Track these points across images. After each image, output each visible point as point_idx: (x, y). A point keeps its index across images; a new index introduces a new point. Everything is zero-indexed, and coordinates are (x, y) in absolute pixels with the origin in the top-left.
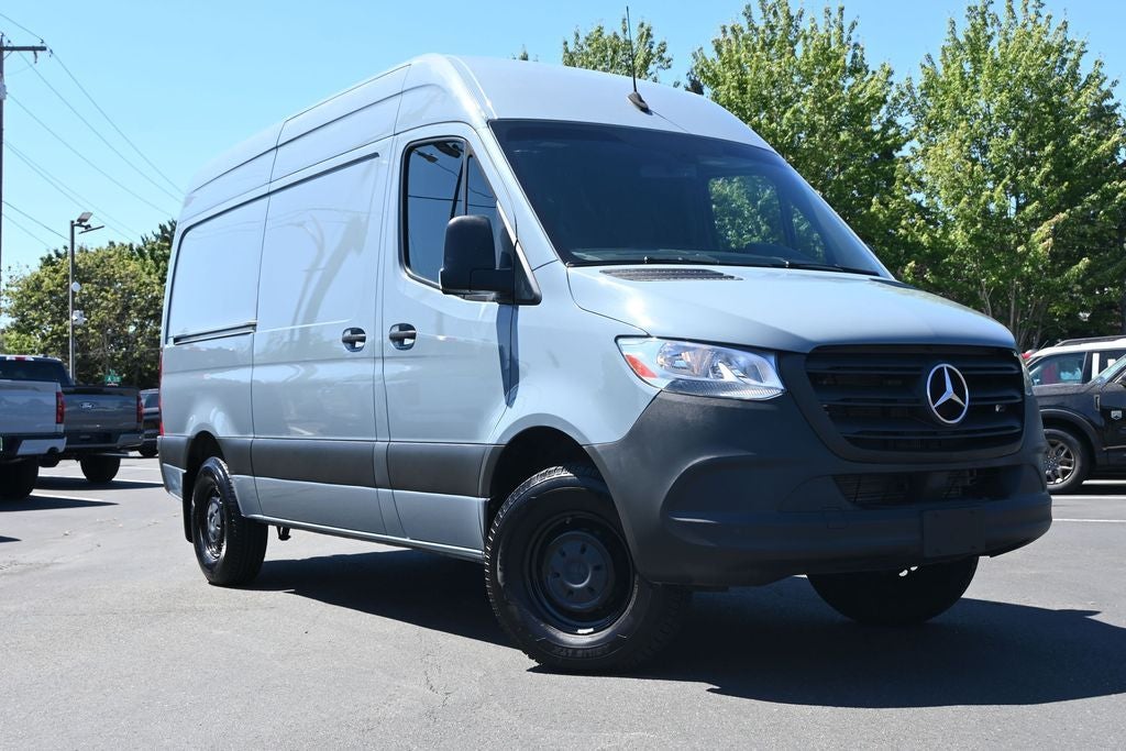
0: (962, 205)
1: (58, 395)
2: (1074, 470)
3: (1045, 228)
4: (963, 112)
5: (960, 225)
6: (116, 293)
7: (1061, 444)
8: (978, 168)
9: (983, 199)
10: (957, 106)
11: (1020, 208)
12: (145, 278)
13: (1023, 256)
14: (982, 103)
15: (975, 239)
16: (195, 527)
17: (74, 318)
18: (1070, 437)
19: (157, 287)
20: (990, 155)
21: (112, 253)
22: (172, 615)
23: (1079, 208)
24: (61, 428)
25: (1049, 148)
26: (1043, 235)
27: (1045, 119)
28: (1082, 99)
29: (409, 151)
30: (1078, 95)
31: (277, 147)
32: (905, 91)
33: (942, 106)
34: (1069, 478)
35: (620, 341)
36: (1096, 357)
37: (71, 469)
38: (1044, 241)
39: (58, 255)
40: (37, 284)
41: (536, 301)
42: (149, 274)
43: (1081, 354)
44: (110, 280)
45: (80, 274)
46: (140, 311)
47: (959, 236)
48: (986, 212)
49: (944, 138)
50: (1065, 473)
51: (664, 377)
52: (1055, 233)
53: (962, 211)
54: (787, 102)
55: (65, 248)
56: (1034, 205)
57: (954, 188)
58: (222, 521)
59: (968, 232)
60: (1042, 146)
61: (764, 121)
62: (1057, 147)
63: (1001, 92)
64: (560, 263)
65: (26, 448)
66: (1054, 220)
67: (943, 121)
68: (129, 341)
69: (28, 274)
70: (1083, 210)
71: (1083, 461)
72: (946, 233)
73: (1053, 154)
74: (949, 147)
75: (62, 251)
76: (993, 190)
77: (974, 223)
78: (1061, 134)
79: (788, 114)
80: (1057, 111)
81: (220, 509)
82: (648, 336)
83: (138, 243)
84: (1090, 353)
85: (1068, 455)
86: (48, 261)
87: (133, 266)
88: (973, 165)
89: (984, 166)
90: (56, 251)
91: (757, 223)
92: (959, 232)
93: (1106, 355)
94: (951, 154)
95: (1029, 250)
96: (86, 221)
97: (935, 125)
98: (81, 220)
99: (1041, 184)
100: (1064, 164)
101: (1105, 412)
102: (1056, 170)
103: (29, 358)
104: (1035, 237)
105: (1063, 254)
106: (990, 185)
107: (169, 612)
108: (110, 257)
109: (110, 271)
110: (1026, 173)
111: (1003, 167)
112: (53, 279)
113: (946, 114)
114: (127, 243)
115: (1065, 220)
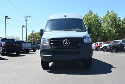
3: (114, 31)
11: (112, 29)
15: (108, 31)
18: (115, 48)
21: (36, 33)
23: (117, 29)
24: (31, 47)
32: (102, 19)
34: (115, 52)
37: (32, 51)
43: (117, 41)
44: (36, 35)
45: (33, 35)
46: (38, 38)
47: (106, 31)
48: (109, 29)
52: (115, 31)
53: (107, 29)
54: (91, 20)
57: (106, 27)
60: (114, 23)
65: (29, 49)
68: (37, 40)
69: (29, 35)
71: (117, 50)
74: (106, 24)
78: (116, 22)
80: (115, 20)
85: (115, 50)
86: (31, 34)
87: (38, 34)
89: (109, 25)
93: (119, 41)
96: (34, 31)
97: (104, 22)
99: (114, 27)
100: (116, 25)
101: (119, 46)
102: (115, 25)
105: (116, 33)
106: (109, 27)
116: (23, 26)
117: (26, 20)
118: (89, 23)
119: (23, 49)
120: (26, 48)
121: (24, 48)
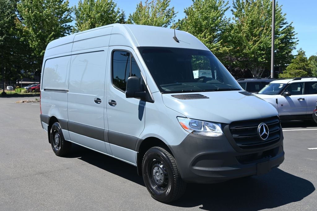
16: (51, 140)
29: (114, 52)
31: (73, 42)
35: (178, 117)
41: (152, 102)
51: (191, 129)
58: (59, 140)
64: (160, 92)
81: (59, 137)
82: (186, 117)
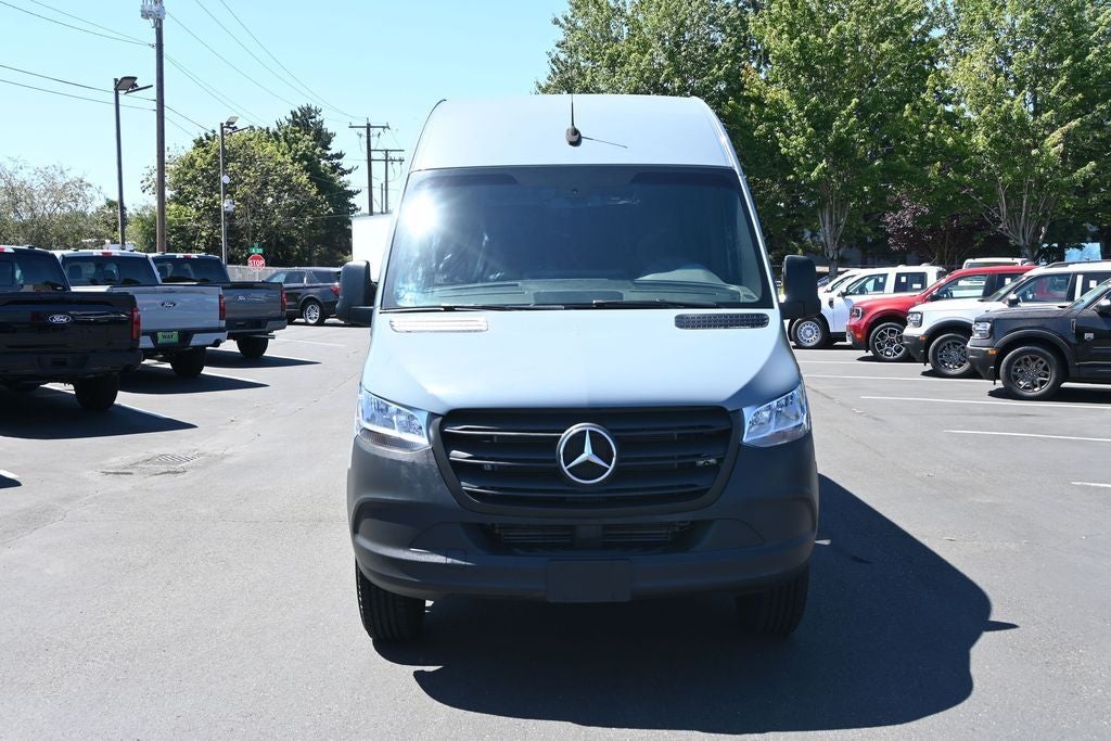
0: (984, 112)
1: (220, 297)
2: (1051, 381)
3: (1057, 135)
4: (990, 28)
5: (982, 129)
6: (256, 171)
7: (1040, 359)
8: (1001, 79)
9: (1004, 106)
10: (986, 20)
11: (1036, 113)
12: (280, 158)
13: (1037, 159)
14: (1008, 18)
15: (995, 142)
17: (225, 205)
18: (1048, 354)
19: (290, 166)
20: (1013, 68)
21: (252, 136)
22: (322, 524)
23: (1089, 116)
24: (223, 324)
25: (1067, 62)
26: (1055, 140)
27: (1066, 35)
28: (1100, 19)
30: (1097, 14)
32: (940, 6)
33: (973, 21)
34: (1045, 388)
36: (1080, 279)
38: (1056, 146)
39: (208, 138)
40: (192, 164)
42: (283, 154)
43: (1067, 275)
44: (251, 160)
46: (275, 188)
47: (980, 140)
48: (1006, 119)
49: (972, 49)
50: (1042, 383)
52: (1067, 135)
53: (985, 117)
54: (834, 19)
55: (214, 131)
56: (1050, 113)
57: (978, 96)
59: (988, 136)
60: (1060, 59)
61: (812, 37)
62: (1075, 60)
63: (1025, 10)
65: (196, 340)
66: (1066, 127)
67: (972, 35)
69: (184, 154)
70: (1094, 117)
71: (1057, 373)
72: (969, 136)
73: (1069, 67)
74: (979, 59)
75: (211, 135)
76: (1013, 99)
77: (994, 129)
78: (1080, 51)
79: (833, 30)
80: (1078, 28)
83: (273, 128)
84: (1075, 275)
85: (1045, 369)
86: (200, 143)
88: (997, 77)
89: (1007, 75)
90: (206, 135)
91: (802, 125)
92: (981, 136)
93: (1088, 276)
94: (979, 65)
95: (1042, 153)
96: (233, 123)
97: (966, 38)
98: (229, 123)
99: (1058, 93)
100: (1079, 78)
101: (1080, 333)
102: (1072, 80)
103: (194, 256)
104: (1048, 142)
105: (1076, 153)
106: (1011, 93)
107: (320, 521)
108: (250, 140)
109: (251, 152)
110: (1044, 84)
111: (1024, 77)
112: (205, 159)
113: (976, 28)
114: (264, 127)
115: (1076, 127)
116: (127, 84)
117: (146, 15)
118: (802, 47)
119: (146, 342)
120: (175, 338)
121: (153, 335)
